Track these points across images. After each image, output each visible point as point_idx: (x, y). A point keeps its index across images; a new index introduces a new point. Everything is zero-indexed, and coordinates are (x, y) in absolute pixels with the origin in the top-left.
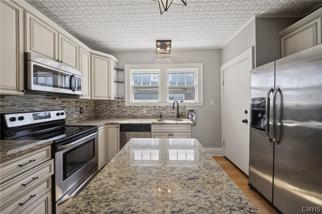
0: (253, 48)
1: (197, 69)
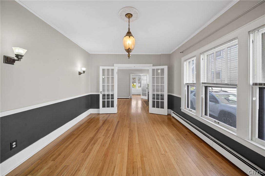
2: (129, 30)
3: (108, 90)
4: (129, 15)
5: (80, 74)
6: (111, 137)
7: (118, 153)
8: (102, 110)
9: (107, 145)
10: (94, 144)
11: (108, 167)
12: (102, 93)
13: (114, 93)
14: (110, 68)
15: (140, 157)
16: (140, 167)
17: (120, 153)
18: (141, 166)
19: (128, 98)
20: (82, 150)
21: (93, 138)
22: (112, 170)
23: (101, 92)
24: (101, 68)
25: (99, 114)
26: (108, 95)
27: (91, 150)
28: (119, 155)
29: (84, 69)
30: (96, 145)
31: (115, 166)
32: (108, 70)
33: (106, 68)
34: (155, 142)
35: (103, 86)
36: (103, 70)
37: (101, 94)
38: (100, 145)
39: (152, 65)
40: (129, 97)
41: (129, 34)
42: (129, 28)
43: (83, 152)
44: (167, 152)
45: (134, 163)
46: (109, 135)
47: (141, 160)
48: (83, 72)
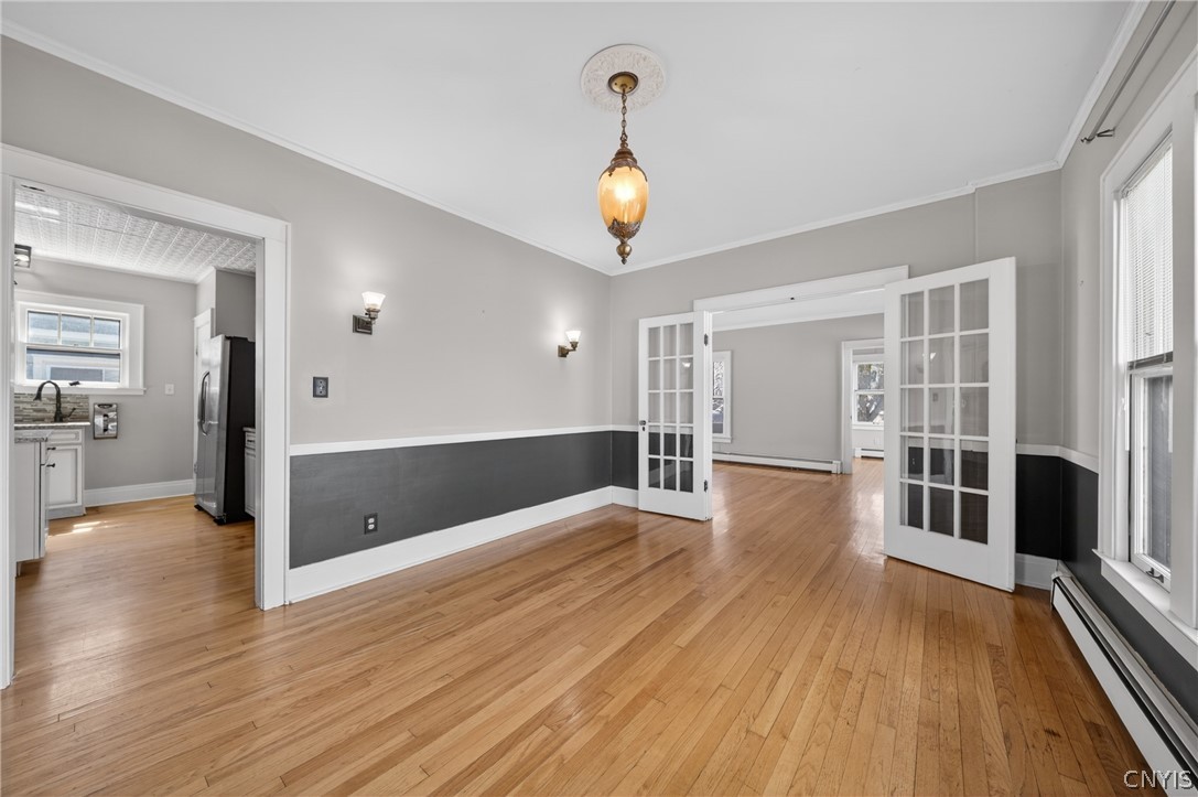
0: (212, 310)
1: (127, 315)
2: (624, 142)
3: (671, 417)
4: (619, 81)
5: (563, 353)
6: (606, 589)
7: (580, 643)
8: (649, 498)
9: (571, 608)
10: (541, 591)
11: (517, 664)
12: (646, 427)
13: (692, 428)
14: (677, 320)
15: (638, 690)
16: (608, 716)
17: (584, 646)
18: (612, 716)
19: (829, 472)
20: (498, 595)
21: (552, 574)
22: (522, 675)
23: (644, 423)
24: (645, 325)
25: (636, 510)
26: (670, 438)
27: (517, 603)
28: (578, 650)
29: (575, 335)
30: (542, 595)
31: (536, 672)
32: (672, 328)
33: (662, 322)
34: (770, 675)
35: (653, 399)
36: (653, 332)
37: (644, 429)
38: (552, 599)
39: (904, 270)
40: (834, 468)
42: (624, 133)
43: (497, 600)
44: (785, 737)
45: (599, 693)
46: (604, 582)
47: (635, 699)
48: (570, 347)
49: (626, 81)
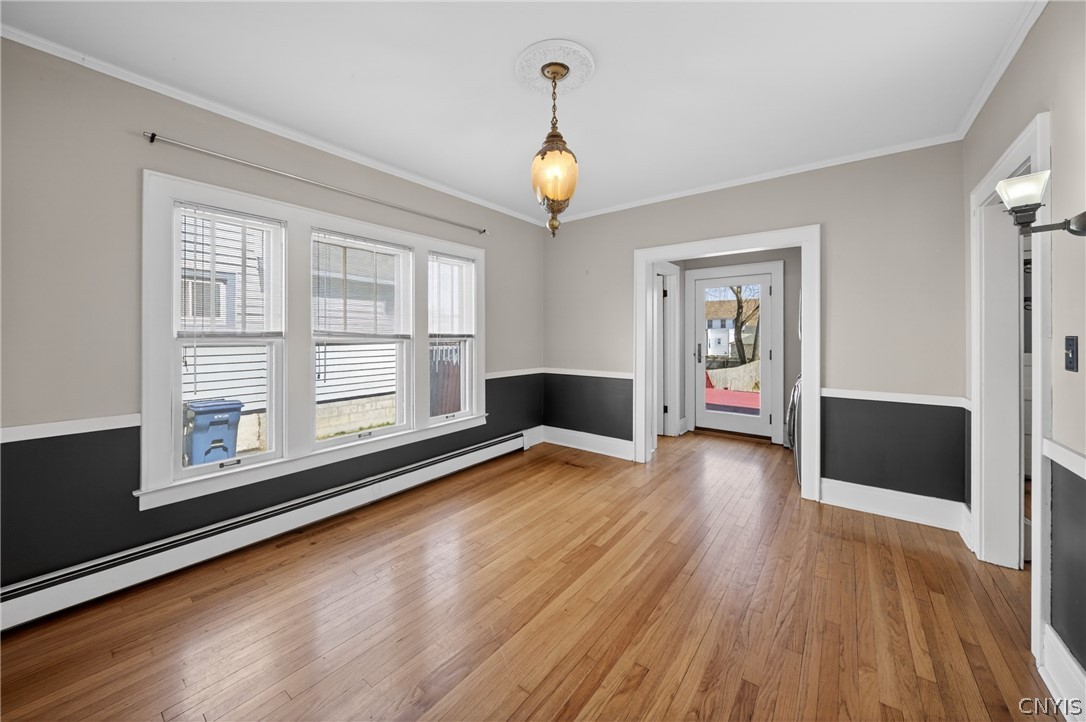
2: (554, 126)
4: (551, 69)
41: (555, 141)
49: (556, 71)
